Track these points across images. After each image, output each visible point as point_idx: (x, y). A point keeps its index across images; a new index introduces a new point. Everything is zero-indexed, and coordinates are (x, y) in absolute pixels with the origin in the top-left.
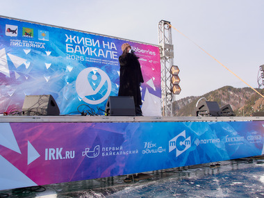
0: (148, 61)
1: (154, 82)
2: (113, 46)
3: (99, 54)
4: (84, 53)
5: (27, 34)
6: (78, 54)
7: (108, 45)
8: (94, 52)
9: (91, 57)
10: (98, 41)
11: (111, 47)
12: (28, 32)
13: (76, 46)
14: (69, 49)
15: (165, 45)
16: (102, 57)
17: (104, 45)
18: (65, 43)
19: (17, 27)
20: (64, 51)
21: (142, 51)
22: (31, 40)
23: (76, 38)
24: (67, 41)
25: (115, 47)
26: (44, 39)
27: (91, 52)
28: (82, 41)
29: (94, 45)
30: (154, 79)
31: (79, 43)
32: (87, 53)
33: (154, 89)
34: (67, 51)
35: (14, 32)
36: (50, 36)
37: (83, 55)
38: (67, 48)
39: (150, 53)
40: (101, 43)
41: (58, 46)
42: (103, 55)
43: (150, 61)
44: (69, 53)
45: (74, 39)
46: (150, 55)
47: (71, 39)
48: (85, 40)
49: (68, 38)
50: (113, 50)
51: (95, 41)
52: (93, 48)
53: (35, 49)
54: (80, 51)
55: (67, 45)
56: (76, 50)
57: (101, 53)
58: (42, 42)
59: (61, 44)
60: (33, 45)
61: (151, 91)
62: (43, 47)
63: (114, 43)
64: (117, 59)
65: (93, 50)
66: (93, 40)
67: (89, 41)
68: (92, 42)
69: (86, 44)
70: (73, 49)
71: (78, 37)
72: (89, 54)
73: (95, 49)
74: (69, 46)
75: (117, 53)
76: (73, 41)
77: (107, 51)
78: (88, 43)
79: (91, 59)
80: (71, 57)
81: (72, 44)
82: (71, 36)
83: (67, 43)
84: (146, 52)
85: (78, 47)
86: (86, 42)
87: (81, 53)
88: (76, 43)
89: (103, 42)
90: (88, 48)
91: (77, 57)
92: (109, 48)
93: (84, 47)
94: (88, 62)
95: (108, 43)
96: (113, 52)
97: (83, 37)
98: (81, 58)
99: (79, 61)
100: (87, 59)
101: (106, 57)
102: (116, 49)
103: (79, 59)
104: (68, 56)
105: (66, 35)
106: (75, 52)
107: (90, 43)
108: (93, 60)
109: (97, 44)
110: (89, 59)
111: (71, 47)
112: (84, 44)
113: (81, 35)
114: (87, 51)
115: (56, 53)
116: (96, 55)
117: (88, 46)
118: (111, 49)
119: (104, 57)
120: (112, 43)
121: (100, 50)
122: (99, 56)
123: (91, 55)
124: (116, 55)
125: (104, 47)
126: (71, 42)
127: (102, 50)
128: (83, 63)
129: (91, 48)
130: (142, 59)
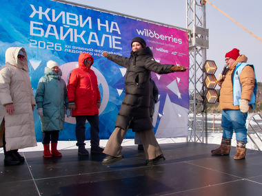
0: (170, 53)
1: (179, 85)
2: (115, 27)
3: (90, 40)
4: (63, 38)
6: (51, 39)
7: (107, 25)
8: (81, 36)
9: (76, 45)
10: (89, 19)
11: (112, 29)
13: (50, 26)
14: (35, 31)
15: (197, 28)
16: (94, 46)
17: (99, 24)
18: (28, 20)
20: (26, 33)
21: (162, 37)
23: (51, 12)
24: (32, 16)
25: (118, 30)
27: (76, 36)
28: (61, 18)
29: (82, 25)
30: (179, 79)
31: (54, 20)
32: (68, 38)
33: (179, 95)
34: (32, 33)
37: (60, 41)
38: (32, 28)
39: (174, 40)
40: (94, 23)
41: (15, 24)
42: (97, 41)
43: (174, 53)
44: (34, 38)
45: (46, 13)
46: (174, 43)
47: (40, 13)
48: (66, 17)
49: (35, 12)
50: (115, 33)
51: (84, 19)
52: (80, 30)
54: (56, 34)
55: (32, 23)
56: (48, 33)
57: (93, 38)
59: (23, 23)
61: (174, 99)
63: (116, 23)
64: (121, 49)
65: (79, 33)
66: (81, 16)
67: (74, 17)
68: (79, 20)
69: (68, 23)
70: (42, 31)
71: (54, 11)
72: (72, 40)
73: (84, 32)
74: (35, 25)
75: (120, 38)
76: (43, 16)
77: (104, 36)
78: (71, 21)
79: (74, 47)
80: (37, 45)
81: (42, 22)
82: (40, 8)
83: (32, 19)
84: (167, 38)
85: (52, 27)
86: (68, 18)
87: (57, 38)
88: (49, 19)
89: (99, 20)
90: (71, 30)
91: (49, 44)
92: (108, 31)
93: (64, 28)
94: (68, 52)
95: (107, 21)
96: (114, 37)
97: (64, 10)
98: (56, 47)
99: (53, 52)
100: (68, 49)
101: (102, 45)
102: (119, 33)
103: (54, 48)
104: (33, 42)
105: (32, 6)
106: (46, 36)
107: (74, 22)
108: (79, 50)
109: (88, 23)
110: (71, 49)
111: (38, 26)
112: (64, 22)
113: (59, 7)
114: (69, 34)
115: (9, 36)
116: (85, 42)
117: (71, 27)
118: (111, 32)
119: (98, 45)
120: (113, 23)
121: (91, 33)
122: (89, 43)
123: (76, 41)
124: (120, 43)
125: (99, 29)
126: (40, 18)
127: (95, 34)
128: (59, 55)
129: (76, 30)
130: (161, 50)
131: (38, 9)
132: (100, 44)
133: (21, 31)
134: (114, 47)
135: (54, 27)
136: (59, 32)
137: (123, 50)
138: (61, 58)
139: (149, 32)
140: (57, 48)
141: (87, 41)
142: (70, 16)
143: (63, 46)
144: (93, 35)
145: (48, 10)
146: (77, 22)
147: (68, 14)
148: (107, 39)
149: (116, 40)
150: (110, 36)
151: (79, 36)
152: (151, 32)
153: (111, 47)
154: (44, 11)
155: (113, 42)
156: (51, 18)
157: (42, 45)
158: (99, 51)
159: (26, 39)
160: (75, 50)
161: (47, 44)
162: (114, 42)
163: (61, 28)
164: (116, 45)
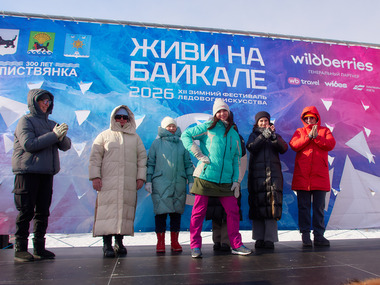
0: (350, 88)
1: (370, 141)
2: (255, 55)
3: (216, 80)
4: (175, 80)
5: (38, 46)
6: (160, 83)
7: (242, 55)
8: (202, 75)
9: (194, 88)
10: (215, 47)
11: (250, 59)
12: (42, 41)
13: (157, 65)
14: (137, 74)
16: (222, 87)
17: (231, 54)
18: (127, 60)
19: (16, 32)
20: (125, 78)
21: (335, 63)
22: (47, 58)
23: (159, 45)
24: (133, 54)
25: (260, 60)
26: (77, 55)
27: (195, 75)
28: (173, 52)
29: (204, 59)
30: (368, 132)
31: (164, 56)
32: (183, 79)
33: (370, 157)
34: (133, 78)
35: (9, 43)
36: (94, 45)
37: (172, 85)
38: (133, 70)
39: (359, 66)
40: (223, 52)
41: (111, 68)
42: (227, 80)
43: (358, 88)
44: (135, 83)
45: (152, 48)
46: (358, 71)
47: (145, 48)
48: (180, 49)
49: (138, 47)
50: (255, 65)
51: (207, 48)
52: (200, 65)
53: (55, 78)
54: (166, 75)
55: (133, 63)
56: (154, 75)
57: (221, 75)
58: (73, 61)
59: (122, 65)
60: (51, 71)
61: (360, 163)
62: (74, 72)
63: (257, 50)
64: (265, 88)
65: (199, 71)
66: (202, 46)
67: (193, 48)
68: (199, 51)
69: (184, 58)
70: (147, 73)
71: (163, 43)
72: (188, 82)
73: (207, 68)
74: (137, 66)
75: (264, 72)
76: (149, 52)
77: (238, 71)
78: (188, 55)
79: (192, 92)
80: (140, 93)
81: (146, 60)
82: (145, 41)
83: (134, 59)
84: (346, 65)
85: (160, 67)
86: (184, 51)
87: (168, 81)
88: (156, 56)
89: (230, 48)
90: (187, 67)
91: (156, 91)
92: (243, 62)
93: (178, 65)
94: (183, 100)
95: (242, 49)
96: (254, 72)
97: (177, 40)
98: (165, 93)
99: (161, 101)
100: (183, 95)
101: (234, 85)
102: (263, 64)
103: (163, 95)
104: (134, 90)
105: (135, 40)
106: (153, 79)
107: (193, 55)
108: (199, 96)
109: (213, 54)
110: (188, 95)
111: (142, 67)
112: (177, 57)
113: (171, 36)
114: (185, 74)
115: (104, 86)
116: (208, 83)
117: (188, 62)
118: (249, 63)
119: (229, 85)
120: (252, 50)
121: (218, 69)
122: (214, 84)
123: (195, 82)
124: (263, 79)
125: (230, 61)
126: (145, 55)
127: (224, 69)
128: (170, 106)
129: (194, 67)
130: (334, 84)
131: (141, 43)
132: (232, 83)
133: (118, 77)
134: (254, 87)
135: (164, 65)
136: (170, 73)
137: (268, 91)
138: (174, 109)
139: (313, 57)
140: (168, 95)
141: (211, 82)
142: (187, 47)
143: (176, 92)
144: (221, 71)
145: (156, 42)
146: (197, 54)
147: (184, 44)
148: (242, 75)
149: (257, 75)
150: (247, 71)
151: (199, 75)
152: (317, 58)
153: (248, 86)
154: (149, 44)
155: (252, 79)
156: (159, 54)
157: (146, 93)
158: (230, 95)
159: (125, 86)
160: (194, 95)
161: (153, 91)
162: (254, 79)
163: (174, 66)
164: (257, 83)
